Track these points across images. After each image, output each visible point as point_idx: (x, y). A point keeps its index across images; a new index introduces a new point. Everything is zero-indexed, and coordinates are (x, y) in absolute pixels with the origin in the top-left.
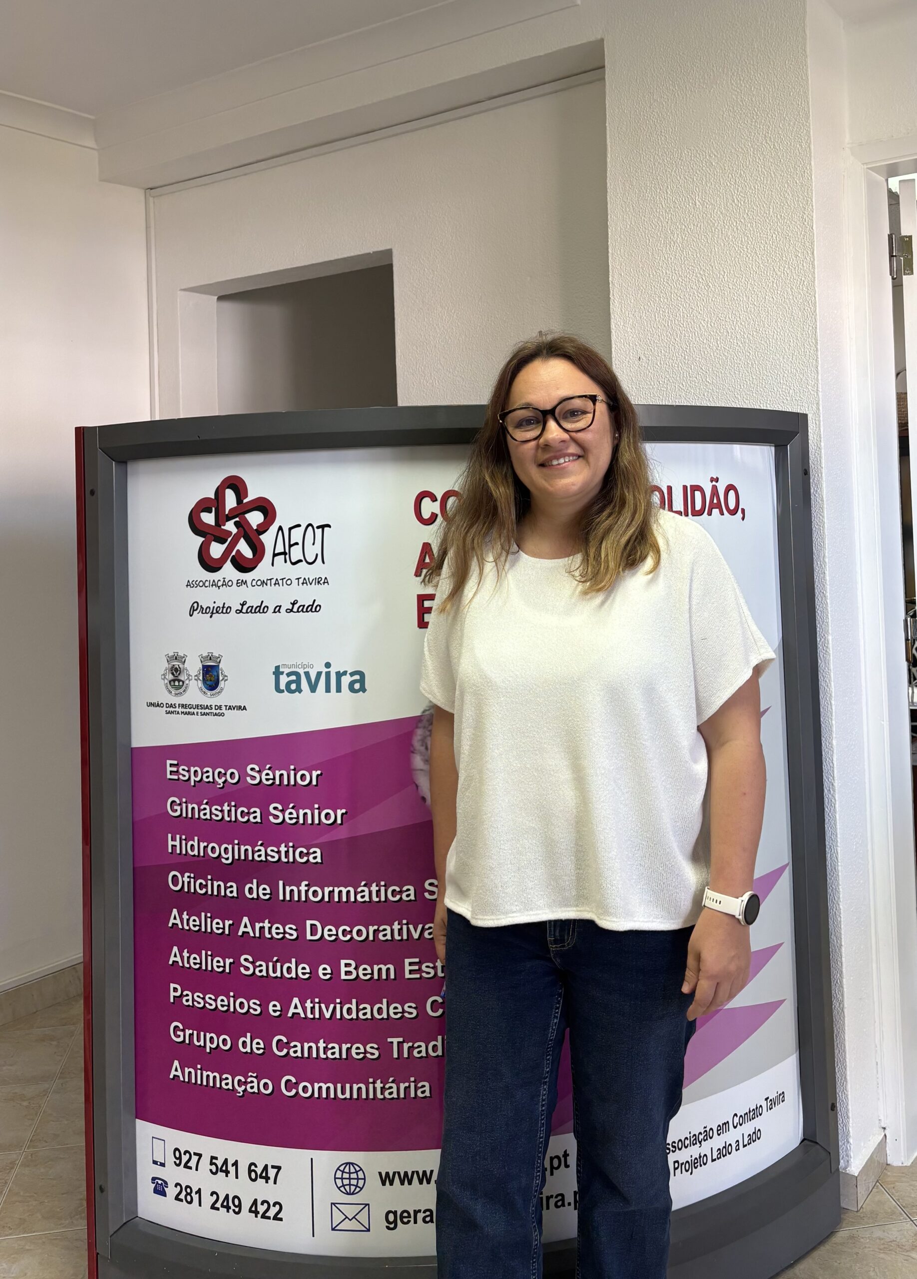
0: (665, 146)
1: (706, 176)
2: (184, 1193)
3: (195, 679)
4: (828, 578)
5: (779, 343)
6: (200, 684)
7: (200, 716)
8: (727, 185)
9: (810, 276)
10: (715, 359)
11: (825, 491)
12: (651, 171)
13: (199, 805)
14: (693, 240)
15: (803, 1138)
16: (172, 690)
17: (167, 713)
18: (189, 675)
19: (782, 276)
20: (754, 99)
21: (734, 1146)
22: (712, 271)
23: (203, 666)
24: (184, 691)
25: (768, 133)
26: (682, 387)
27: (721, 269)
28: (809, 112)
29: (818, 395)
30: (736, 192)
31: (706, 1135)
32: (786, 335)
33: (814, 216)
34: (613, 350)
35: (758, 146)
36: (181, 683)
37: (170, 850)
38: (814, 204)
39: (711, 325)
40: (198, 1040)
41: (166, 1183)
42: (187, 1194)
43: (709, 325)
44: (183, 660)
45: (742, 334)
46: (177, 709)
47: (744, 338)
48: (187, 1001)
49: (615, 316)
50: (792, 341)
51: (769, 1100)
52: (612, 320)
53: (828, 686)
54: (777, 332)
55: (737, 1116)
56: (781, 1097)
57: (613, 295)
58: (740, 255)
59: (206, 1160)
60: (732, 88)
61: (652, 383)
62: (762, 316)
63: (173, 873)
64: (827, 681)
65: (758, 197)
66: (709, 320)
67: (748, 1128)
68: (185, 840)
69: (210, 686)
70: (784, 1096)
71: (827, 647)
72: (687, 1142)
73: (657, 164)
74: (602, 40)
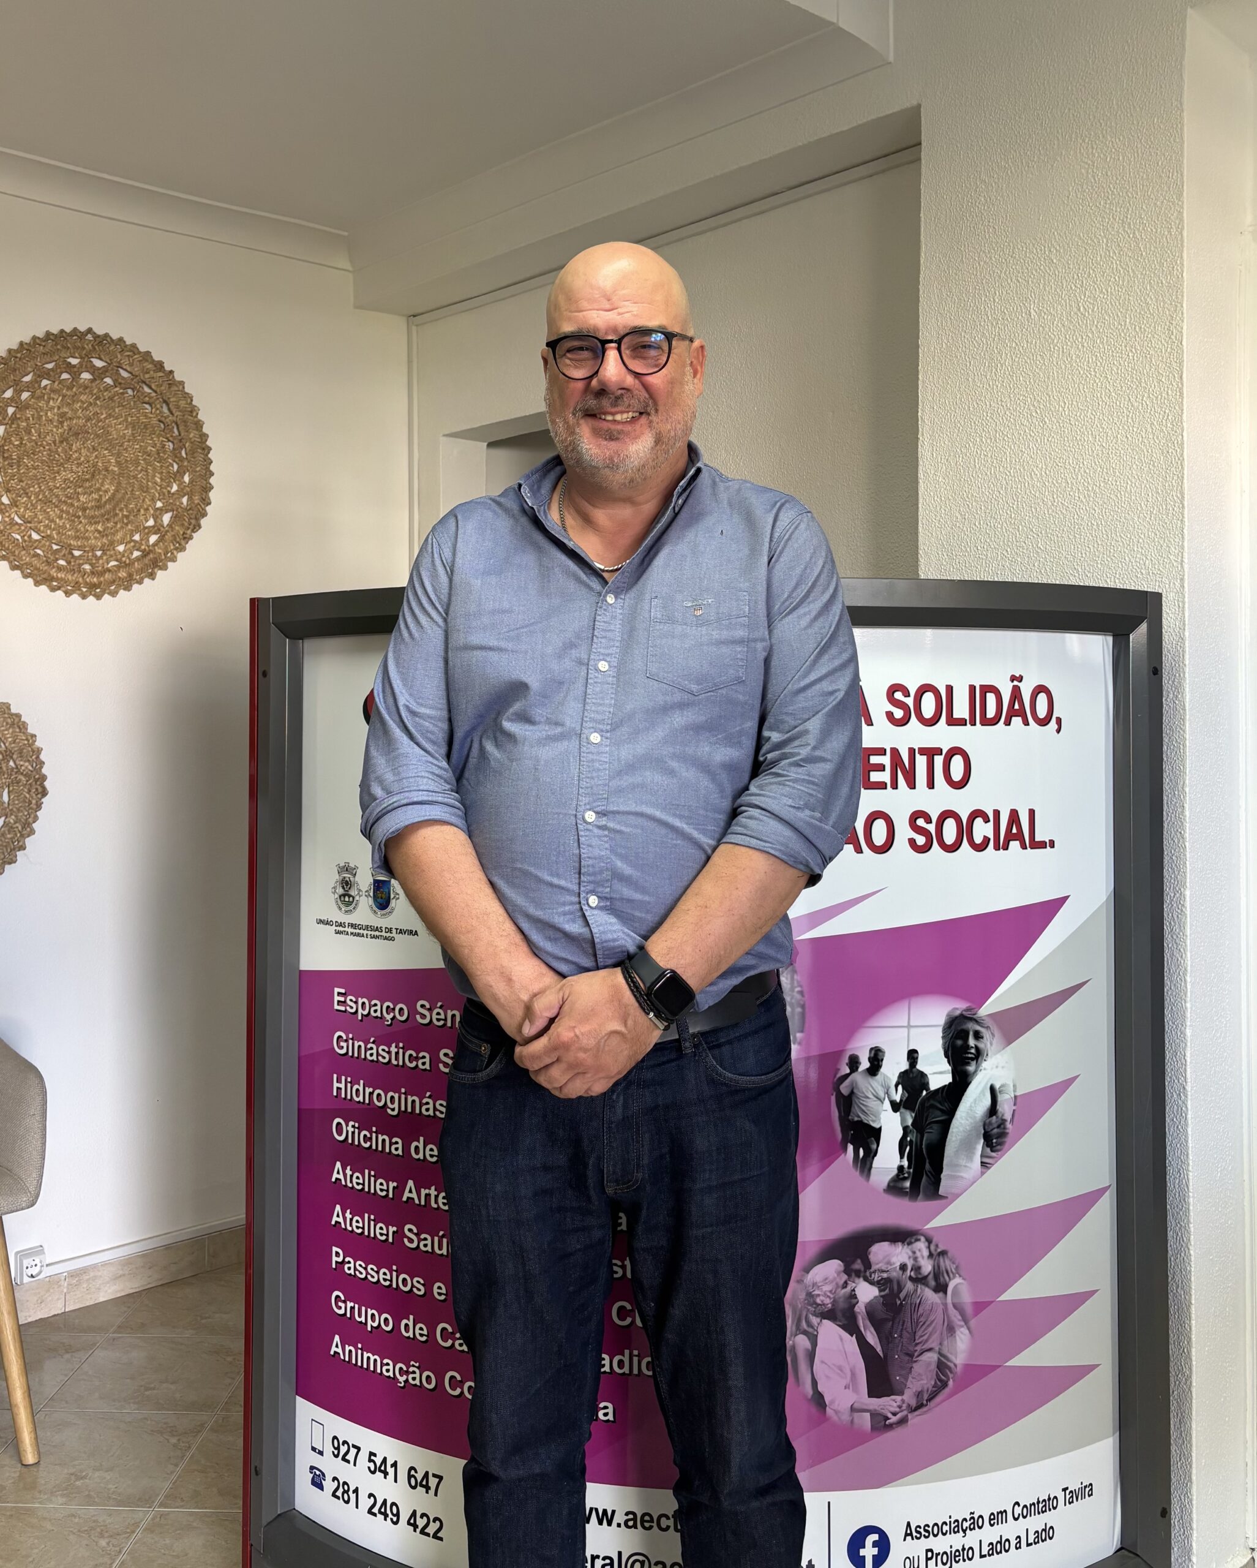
0: (994, 240)
1: (1044, 279)
2: (341, 1490)
3: (366, 896)
4: (1187, 813)
5: (1133, 497)
6: (371, 901)
7: (369, 939)
8: (1071, 288)
9: (1177, 408)
10: (1050, 518)
11: (1188, 697)
12: (975, 273)
13: (366, 1042)
14: (1026, 362)
15: (1119, 1546)
16: (342, 906)
17: (336, 933)
18: (360, 890)
19: (1140, 407)
20: (1109, 174)
21: (1013, 1542)
22: (1050, 402)
23: (374, 880)
24: (354, 908)
25: (1127, 217)
26: (1006, 554)
27: (1061, 399)
28: (1183, 187)
29: (1182, 567)
30: (1083, 297)
31: (974, 1523)
32: (1143, 487)
33: (1185, 327)
34: (920, 506)
35: (1113, 235)
36: (351, 899)
37: (335, 1094)
38: (1185, 311)
39: (1046, 473)
40: (360, 1316)
41: (323, 1475)
42: (345, 1492)
43: (1043, 473)
44: (354, 872)
45: (1086, 484)
46: (346, 929)
47: (1088, 490)
48: (349, 1268)
49: (923, 462)
50: (1150, 495)
51: (1067, 1492)
52: (920, 468)
53: (1182, 957)
54: (1131, 482)
55: (1019, 1505)
56: (1087, 1489)
57: (923, 435)
58: (1086, 380)
59: (363, 1456)
60: (1082, 160)
61: (968, 549)
62: (1112, 461)
63: (337, 1120)
64: (1182, 950)
65: (1111, 304)
66: (1044, 467)
67: (1036, 1523)
68: (351, 1082)
69: (381, 904)
70: (1091, 1489)
71: (1183, 905)
72: (946, 1528)
73: (982, 263)
74: (919, 106)
